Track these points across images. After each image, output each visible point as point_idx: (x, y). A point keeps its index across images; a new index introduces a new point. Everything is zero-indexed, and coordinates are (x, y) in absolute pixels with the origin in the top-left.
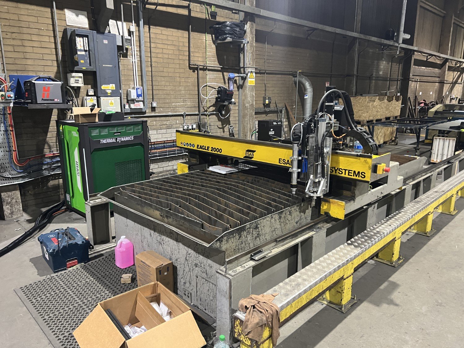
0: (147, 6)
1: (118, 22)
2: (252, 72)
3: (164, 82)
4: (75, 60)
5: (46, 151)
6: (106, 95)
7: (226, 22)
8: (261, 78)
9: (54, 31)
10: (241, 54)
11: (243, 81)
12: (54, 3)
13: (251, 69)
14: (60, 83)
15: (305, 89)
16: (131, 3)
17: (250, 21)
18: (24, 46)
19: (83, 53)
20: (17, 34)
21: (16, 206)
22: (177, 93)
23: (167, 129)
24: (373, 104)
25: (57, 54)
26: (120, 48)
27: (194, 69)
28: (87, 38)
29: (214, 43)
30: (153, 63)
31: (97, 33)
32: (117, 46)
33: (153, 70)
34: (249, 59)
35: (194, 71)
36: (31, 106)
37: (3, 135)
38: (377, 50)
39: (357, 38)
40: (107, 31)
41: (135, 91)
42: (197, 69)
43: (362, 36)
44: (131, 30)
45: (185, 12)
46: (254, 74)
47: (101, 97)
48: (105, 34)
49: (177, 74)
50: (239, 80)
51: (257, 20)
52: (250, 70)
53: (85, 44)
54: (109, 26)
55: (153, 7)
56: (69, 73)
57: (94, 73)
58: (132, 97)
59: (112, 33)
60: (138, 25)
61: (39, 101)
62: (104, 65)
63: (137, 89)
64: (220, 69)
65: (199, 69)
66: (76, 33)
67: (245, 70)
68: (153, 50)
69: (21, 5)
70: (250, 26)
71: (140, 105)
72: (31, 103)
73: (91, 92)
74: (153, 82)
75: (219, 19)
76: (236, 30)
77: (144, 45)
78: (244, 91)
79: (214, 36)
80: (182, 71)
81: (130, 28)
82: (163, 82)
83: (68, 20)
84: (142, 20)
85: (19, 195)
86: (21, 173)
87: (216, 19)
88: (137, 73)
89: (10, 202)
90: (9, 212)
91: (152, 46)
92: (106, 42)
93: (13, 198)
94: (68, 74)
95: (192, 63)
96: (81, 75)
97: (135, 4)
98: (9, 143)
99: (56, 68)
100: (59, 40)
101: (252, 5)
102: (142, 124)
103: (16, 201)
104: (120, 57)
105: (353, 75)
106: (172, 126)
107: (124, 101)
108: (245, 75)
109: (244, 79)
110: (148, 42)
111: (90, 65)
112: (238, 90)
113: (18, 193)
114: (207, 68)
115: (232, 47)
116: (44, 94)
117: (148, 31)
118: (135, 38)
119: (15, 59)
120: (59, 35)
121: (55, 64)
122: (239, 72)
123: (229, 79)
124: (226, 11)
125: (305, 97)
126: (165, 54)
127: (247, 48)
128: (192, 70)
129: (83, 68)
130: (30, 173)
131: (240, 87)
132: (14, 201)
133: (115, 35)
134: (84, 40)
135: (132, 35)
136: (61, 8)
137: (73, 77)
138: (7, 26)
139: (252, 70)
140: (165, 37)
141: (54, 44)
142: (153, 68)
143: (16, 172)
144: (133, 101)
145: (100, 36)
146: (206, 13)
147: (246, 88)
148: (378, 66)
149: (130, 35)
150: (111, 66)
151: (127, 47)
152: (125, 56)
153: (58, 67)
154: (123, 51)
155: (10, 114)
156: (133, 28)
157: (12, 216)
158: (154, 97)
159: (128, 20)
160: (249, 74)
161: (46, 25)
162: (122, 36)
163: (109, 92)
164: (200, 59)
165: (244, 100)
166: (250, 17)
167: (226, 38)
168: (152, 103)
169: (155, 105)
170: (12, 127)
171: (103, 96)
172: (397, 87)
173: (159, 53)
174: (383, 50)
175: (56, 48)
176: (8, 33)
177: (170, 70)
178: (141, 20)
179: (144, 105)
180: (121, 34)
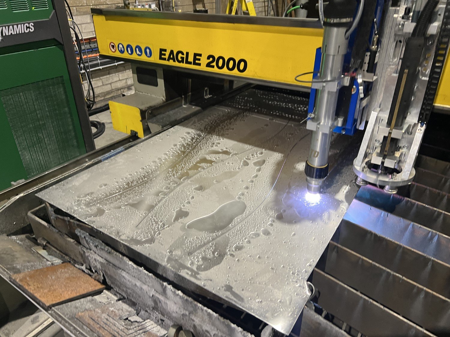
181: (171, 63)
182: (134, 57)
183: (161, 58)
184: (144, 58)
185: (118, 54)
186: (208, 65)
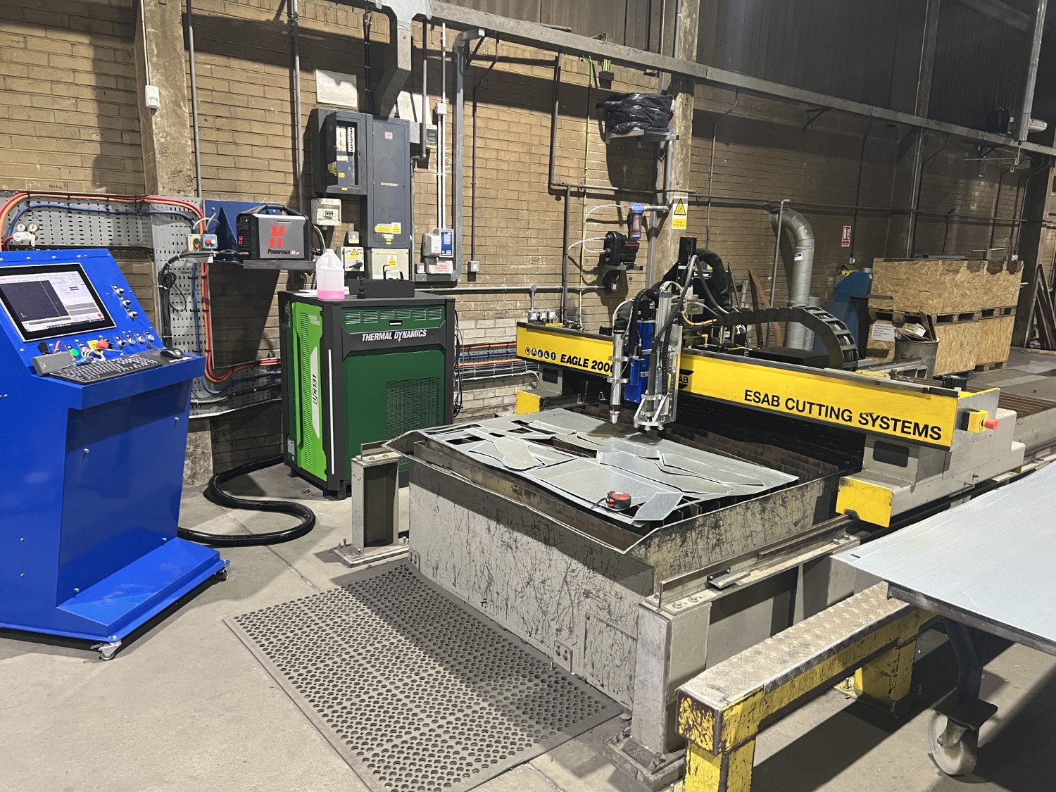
0: (475, 63)
1: (414, 95)
2: (681, 201)
3: (497, 220)
4: (329, 173)
5: (262, 354)
6: (382, 244)
7: (633, 94)
8: (699, 215)
9: (293, 114)
10: (659, 161)
11: (660, 220)
12: (298, 58)
13: (681, 195)
14: (303, 218)
15: (797, 241)
16: (442, 56)
17: (683, 92)
18: (236, 144)
19: (345, 158)
20: (225, 120)
21: (202, 462)
22: (521, 244)
23: (497, 321)
24: (953, 279)
25: (295, 161)
26: (416, 149)
27: (559, 193)
28: (353, 129)
29: (604, 140)
30: (476, 181)
31: (374, 118)
32: (411, 144)
33: (476, 195)
34: (675, 174)
35: (558, 199)
36: (248, 264)
37: (189, 319)
38: (967, 155)
39: (920, 127)
40: (392, 115)
41: (440, 237)
42: (564, 193)
43: (933, 124)
44: (439, 112)
45: (547, 74)
46: (686, 206)
47: (373, 250)
48: (389, 121)
49: (524, 203)
50: (651, 217)
51: (698, 88)
52: (677, 197)
53: (349, 141)
54: (396, 103)
55: (487, 64)
56: (315, 198)
57: (362, 200)
58: (433, 251)
59: (401, 118)
60: (453, 102)
61: (264, 254)
62: (382, 184)
63: (442, 234)
64: (612, 193)
65: (569, 194)
66: (337, 119)
67: (667, 197)
68: (479, 153)
69: (235, 63)
70: (682, 103)
71: (446, 268)
72: (249, 257)
73: (354, 237)
74: (476, 220)
75: (616, 87)
76: (654, 112)
77: (461, 144)
78: (662, 242)
79: (603, 123)
80: (534, 197)
81: (436, 107)
82: (494, 220)
83: (321, 93)
84: (462, 91)
85: (209, 442)
86: (215, 396)
87: (610, 88)
88: (446, 201)
89: (192, 453)
90: (189, 472)
91: (477, 145)
92: (389, 136)
93: (197, 446)
94: (313, 201)
95: (555, 180)
96: (337, 202)
97: (449, 59)
98: (198, 335)
99: (292, 188)
100: (301, 132)
101: (689, 57)
102: (445, 305)
103: (203, 453)
104: (414, 167)
105: (907, 212)
106: (506, 312)
107: (417, 258)
108: (666, 207)
109: (663, 216)
110: (469, 136)
111: (357, 183)
112: (649, 240)
113: (206, 437)
114: (585, 191)
115: (640, 146)
116: (272, 241)
117: (471, 114)
118: (444, 129)
119: (218, 168)
120: (302, 122)
121: (291, 179)
122: (652, 200)
123: (632, 215)
124: (633, 70)
125: (797, 259)
126: (502, 161)
127: (674, 149)
128: (554, 196)
129: (343, 189)
130: (230, 397)
131: (654, 233)
132: (199, 450)
133: (408, 122)
134: (349, 133)
135: (439, 123)
136: (308, 68)
137: (323, 207)
138: (208, 105)
139: (682, 198)
140: (504, 126)
141: (290, 140)
142: (476, 191)
143: (208, 395)
144: (434, 258)
145: (378, 124)
146: (590, 76)
147: (666, 234)
148: (968, 191)
149: (435, 122)
150: (395, 185)
151: (428, 146)
152: (424, 164)
153: (296, 185)
154: (420, 153)
155: (204, 278)
156: (443, 107)
157: (193, 482)
158: (476, 252)
159: (434, 91)
160: (675, 206)
161: (280, 102)
162: (421, 126)
163: (389, 238)
164: (572, 173)
165: (660, 261)
166: (683, 83)
167: (631, 128)
168: (469, 265)
169: (475, 268)
170: (207, 303)
171: (377, 246)
172: (1011, 243)
173: (490, 159)
174: (980, 155)
175: (294, 149)
176: (208, 118)
177: (510, 195)
178: (459, 92)
179: (454, 268)
180: (420, 120)
181: (569, 365)
182: (543, 359)
183: (562, 361)
184: (550, 360)
185: (531, 356)
186: (593, 367)
